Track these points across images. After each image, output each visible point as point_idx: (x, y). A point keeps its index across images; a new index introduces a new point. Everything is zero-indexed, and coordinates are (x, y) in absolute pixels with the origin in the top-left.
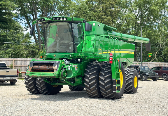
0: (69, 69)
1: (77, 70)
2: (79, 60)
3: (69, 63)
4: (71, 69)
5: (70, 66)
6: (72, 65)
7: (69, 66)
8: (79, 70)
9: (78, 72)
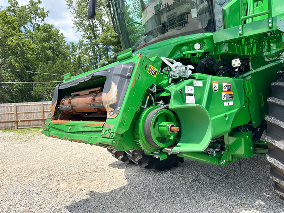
0: (190, 100)
1: (231, 103)
2: (236, 63)
3: (190, 72)
4: (198, 101)
5: (196, 88)
6: (204, 80)
7: (191, 84)
8: (239, 104)
9: (237, 114)
